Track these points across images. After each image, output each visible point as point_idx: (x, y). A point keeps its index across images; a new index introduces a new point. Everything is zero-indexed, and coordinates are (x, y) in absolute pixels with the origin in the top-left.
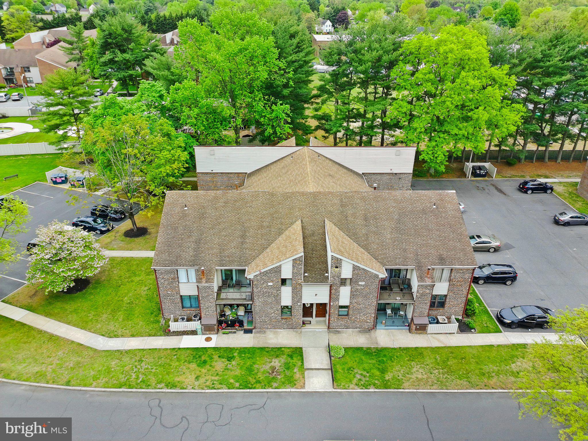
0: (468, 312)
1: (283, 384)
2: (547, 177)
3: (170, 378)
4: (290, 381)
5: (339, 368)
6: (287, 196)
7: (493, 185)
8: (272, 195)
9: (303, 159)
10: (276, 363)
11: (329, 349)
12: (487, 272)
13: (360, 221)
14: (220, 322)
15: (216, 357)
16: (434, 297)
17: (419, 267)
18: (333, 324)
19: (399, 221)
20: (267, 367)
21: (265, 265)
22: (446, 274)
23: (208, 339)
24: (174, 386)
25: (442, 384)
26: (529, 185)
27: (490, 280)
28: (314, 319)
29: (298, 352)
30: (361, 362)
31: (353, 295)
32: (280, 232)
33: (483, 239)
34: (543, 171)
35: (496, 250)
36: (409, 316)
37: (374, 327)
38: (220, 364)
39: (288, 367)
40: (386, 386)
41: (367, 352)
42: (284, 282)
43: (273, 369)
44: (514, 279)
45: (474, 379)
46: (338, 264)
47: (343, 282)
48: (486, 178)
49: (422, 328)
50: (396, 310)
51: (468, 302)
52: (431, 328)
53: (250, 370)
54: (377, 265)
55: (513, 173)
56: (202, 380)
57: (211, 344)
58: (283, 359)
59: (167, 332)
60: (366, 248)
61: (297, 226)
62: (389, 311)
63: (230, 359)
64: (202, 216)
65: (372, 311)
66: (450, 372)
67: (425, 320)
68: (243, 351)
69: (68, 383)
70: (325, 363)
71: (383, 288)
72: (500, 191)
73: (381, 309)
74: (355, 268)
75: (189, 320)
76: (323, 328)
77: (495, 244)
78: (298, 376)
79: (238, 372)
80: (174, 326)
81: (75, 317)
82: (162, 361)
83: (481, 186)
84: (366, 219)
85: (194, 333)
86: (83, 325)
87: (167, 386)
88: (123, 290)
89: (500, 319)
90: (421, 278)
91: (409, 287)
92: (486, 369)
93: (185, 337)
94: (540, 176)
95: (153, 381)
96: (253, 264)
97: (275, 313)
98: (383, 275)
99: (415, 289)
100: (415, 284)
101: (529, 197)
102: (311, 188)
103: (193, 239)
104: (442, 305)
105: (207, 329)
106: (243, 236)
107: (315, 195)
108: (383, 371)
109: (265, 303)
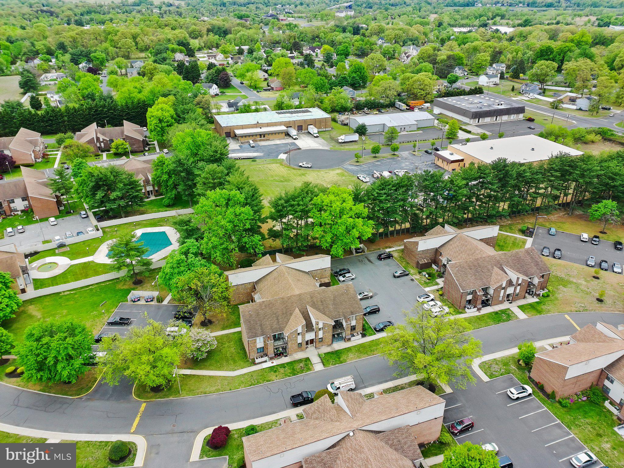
0: (364, 329)
1: (307, 371)
2: (390, 248)
3: (266, 379)
4: (309, 369)
5: (324, 361)
6: (289, 298)
7: (366, 257)
8: (283, 298)
9: (284, 274)
10: (302, 365)
11: (319, 356)
12: (368, 310)
13: (320, 303)
14: (275, 355)
15: (279, 368)
16: (352, 327)
17: (345, 318)
18: (317, 346)
19: (334, 300)
20: (299, 367)
21: (291, 329)
22: (354, 318)
23: (272, 363)
24: (269, 381)
25: (360, 358)
26: (382, 256)
27: (370, 313)
28: (309, 346)
29: (308, 359)
30: (331, 357)
31: (323, 333)
32: (291, 314)
33: (366, 294)
34: (389, 244)
35: (371, 297)
36: (344, 336)
37: (332, 343)
38: (282, 370)
39: (306, 365)
40: (342, 363)
41: (332, 353)
42: (299, 334)
43: (301, 367)
44: (379, 311)
45: (369, 353)
46: (317, 324)
47: (320, 329)
48: (362, 253)
49: (349, 340)
50: (338, 334)
51: (364, 326)
52: (353, 339)
53: (293, 369)
54: (330, 320)
55: (374, 247)
56: (278, 377)
57: (275, 364)
58: (303, 363)
59: (255, 364)
60: (324, 314)
61: (297, 311)
62: (336, 336)
63: (284, 367)
64: (258, 314)
65: (331, 337)
66: (361, 352)
67: (350, 336)
68: (287, 363)
69: (231, 390)
70: (319, 360)
71: (334, 328)
72: (370, 261)
73: (333, 336)
74: (323, 323)
75: (262, 357)
76: (313, 348)
77: (371, 294)
78: (311, 367)
79: (289, 371)
80: (257, 361)
81: (213, 368)
82: (260, 374)
83: (360, 259)
84: (322, 302)
85: (266, 361)
86: (219, 369)
87: (267, 381)
88: (224, 351)
89: (375, 329)
90: (346, 322)
91: (342, 325)
92: (372, 349)
93: (263, 364)
94: (387, 247)
95: (261, 381)
96: (286, 330)
97: (295, 346)
98: (334, 324)
99: (344, 326)
100: (344, 324)
101: (383, 262)
102: (297, 292)
103: (258, 325)
104: (354, 329)
105: (271, 359)
106: (277, 319)
107: (300, 295)
108: (339, 358)
109: (292, 344)
